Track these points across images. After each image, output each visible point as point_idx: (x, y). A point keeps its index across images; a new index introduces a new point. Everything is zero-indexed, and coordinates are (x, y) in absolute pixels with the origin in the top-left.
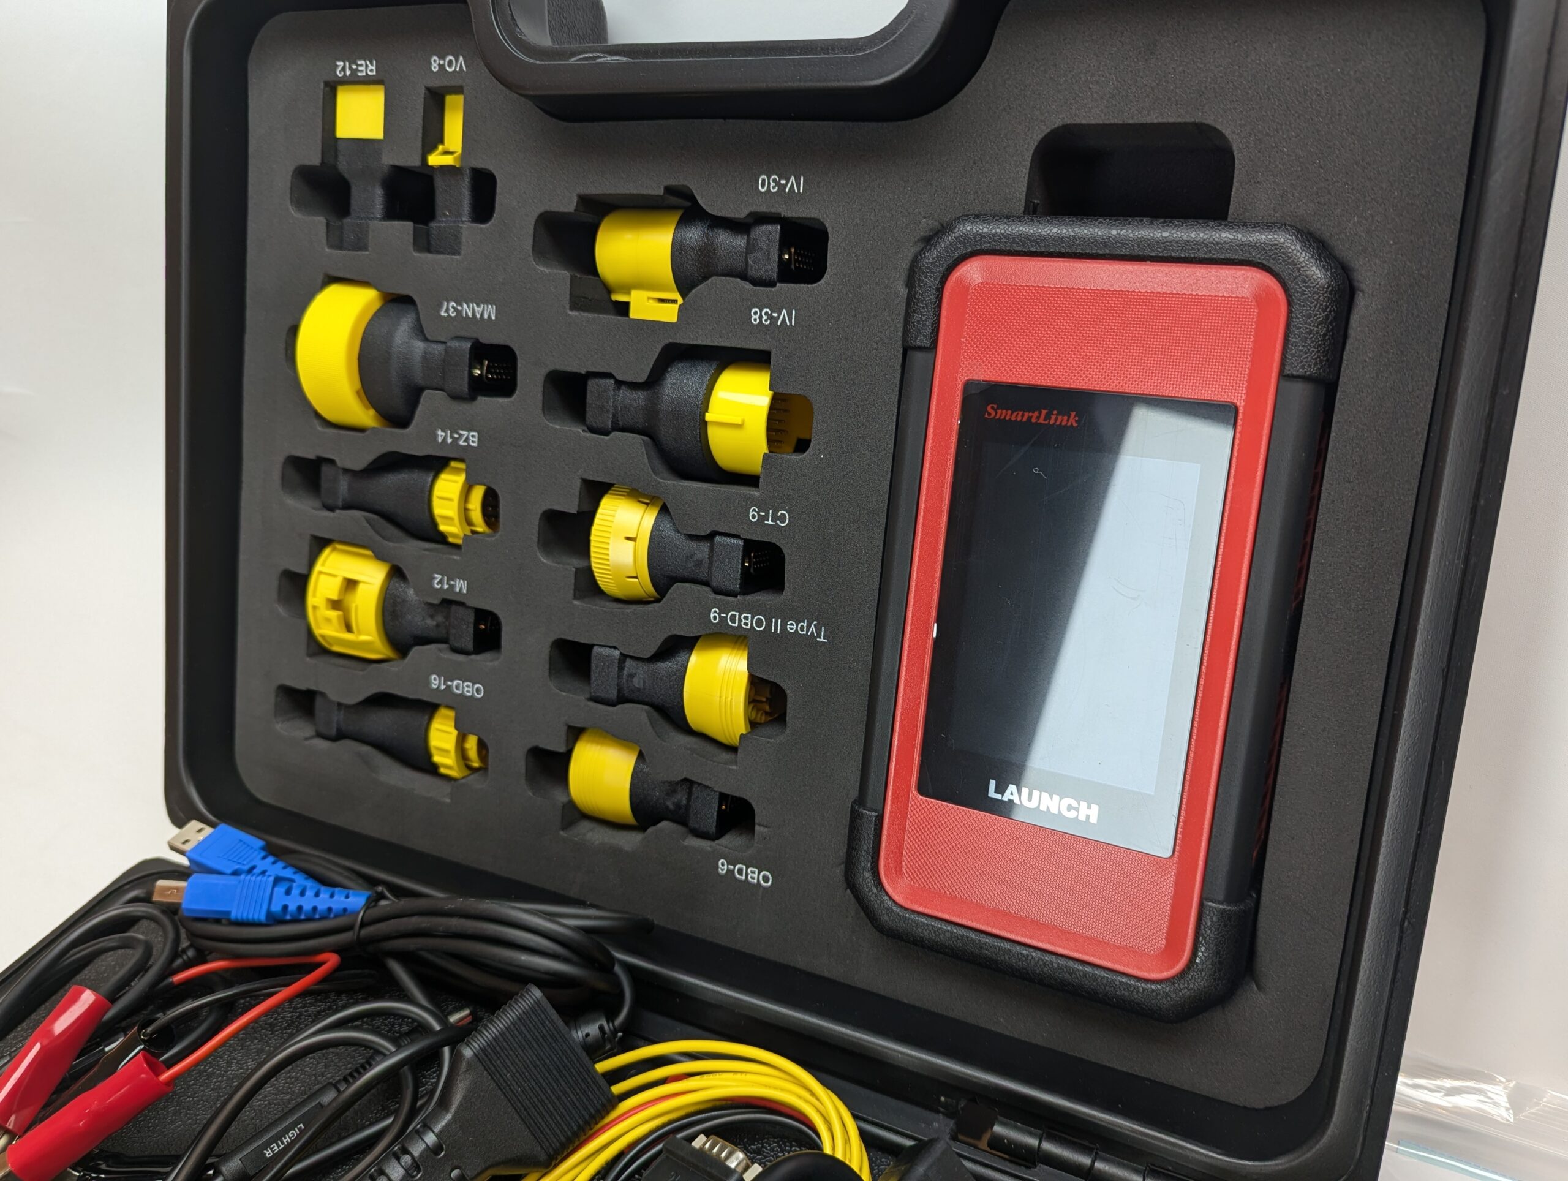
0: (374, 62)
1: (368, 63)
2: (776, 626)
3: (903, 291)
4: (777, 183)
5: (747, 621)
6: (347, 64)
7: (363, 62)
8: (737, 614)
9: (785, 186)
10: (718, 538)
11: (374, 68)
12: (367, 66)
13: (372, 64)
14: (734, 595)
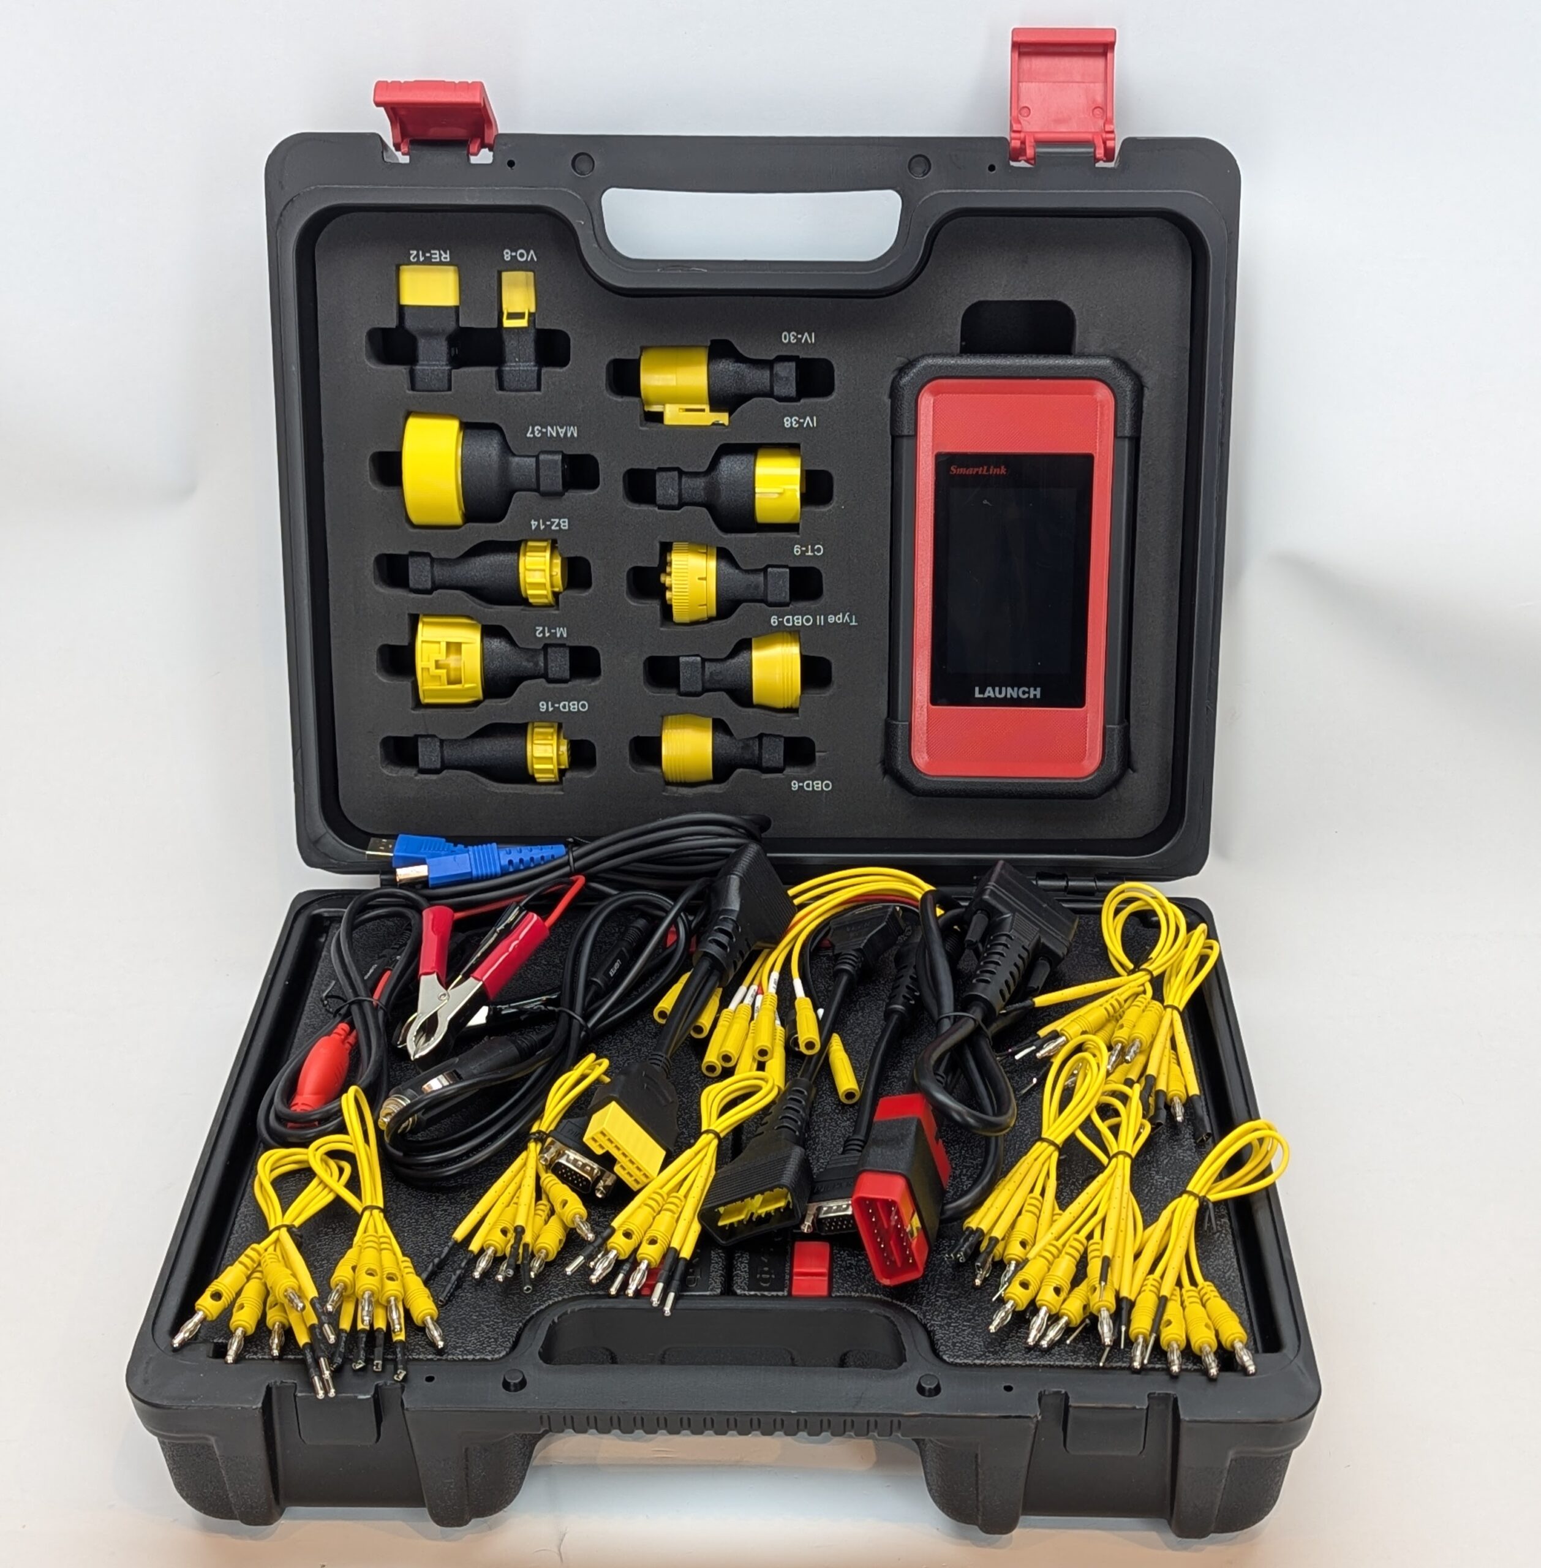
0: (448, 252)
1: (442, 252)
2: (820, 620)
3: (888, 402)
4: (796, 337)
5: (799, 621)
6: (421, 253)
7: (437, 252)
8: (791, 617)
9: (802, 338)
10: (770, 570)
11: (448, 256)
12: (440, 255)
13: (446, 253)
14: (787, 605)
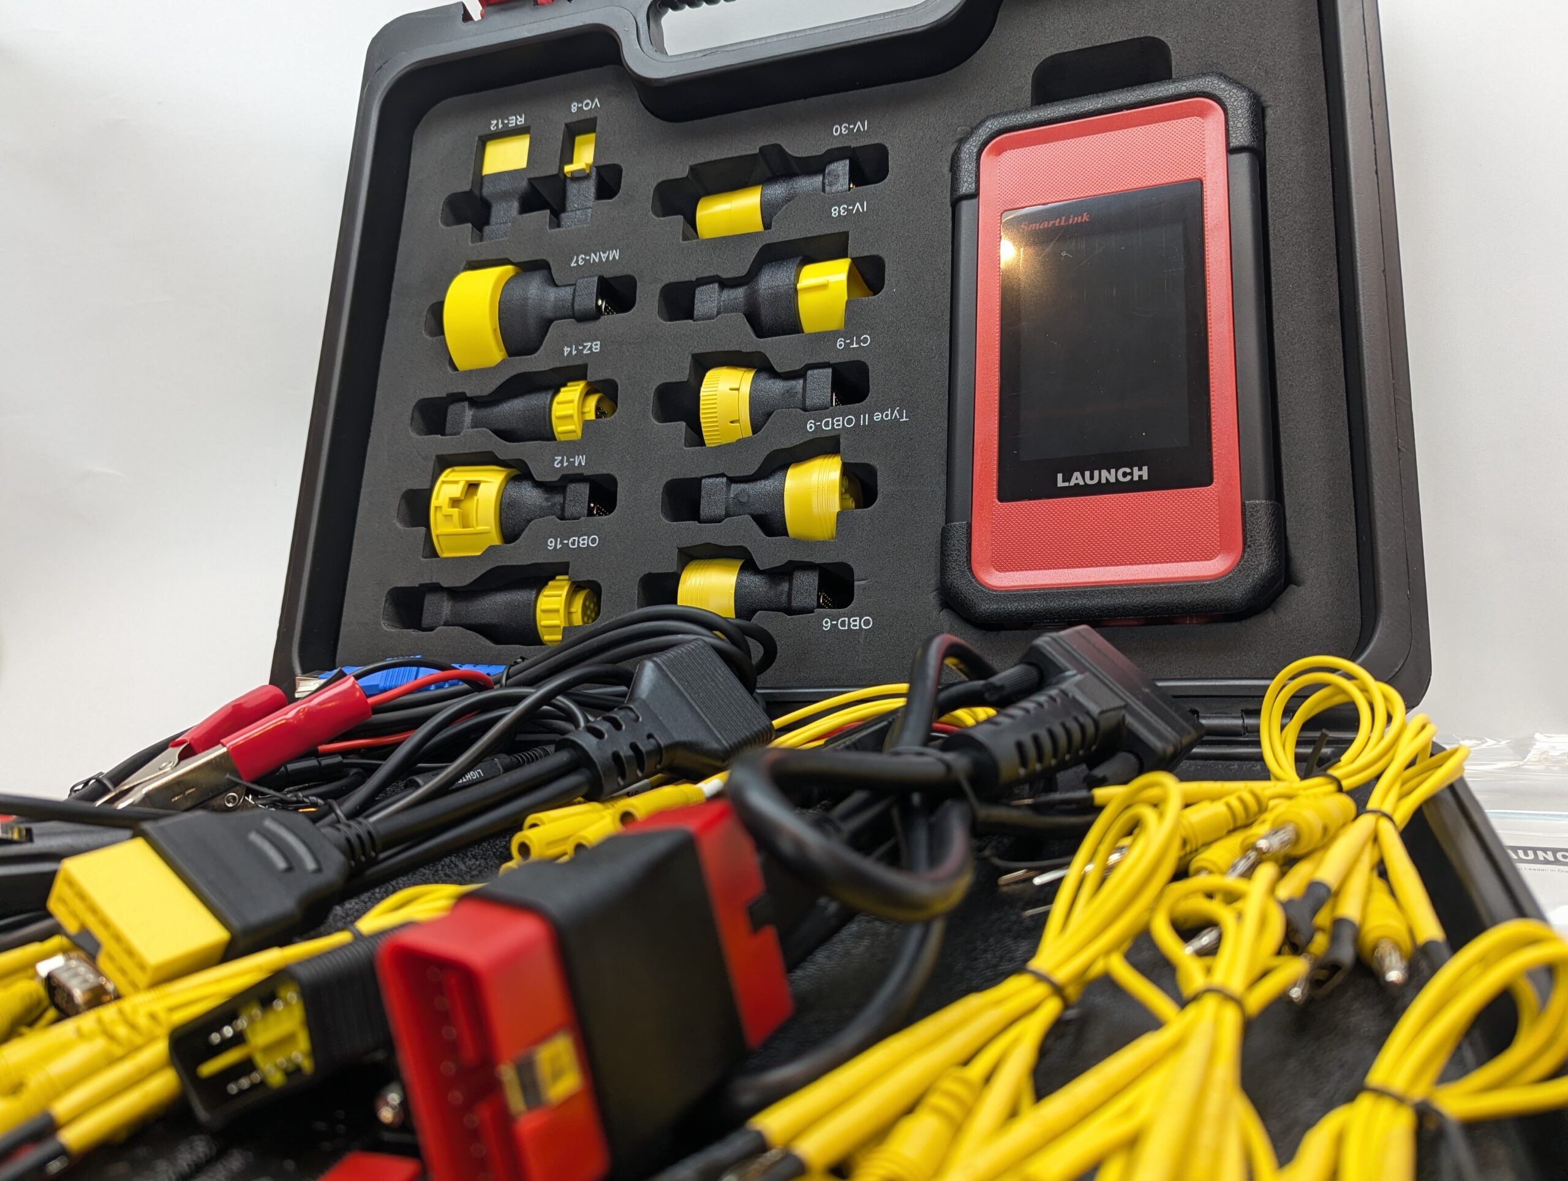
0: (523, 116)
1: (518, 117)
2: (864, 420)
3: (948, 174)
4: (848, 128)
5: (839, 423)
6: (500, 121)
7: (514, 118)
8: (830, 420)
9: (854, 128)
10: (809, 372)
11: (523, 119)
12: (517, 119)
13: (521, 117)
14: (827, 407)
